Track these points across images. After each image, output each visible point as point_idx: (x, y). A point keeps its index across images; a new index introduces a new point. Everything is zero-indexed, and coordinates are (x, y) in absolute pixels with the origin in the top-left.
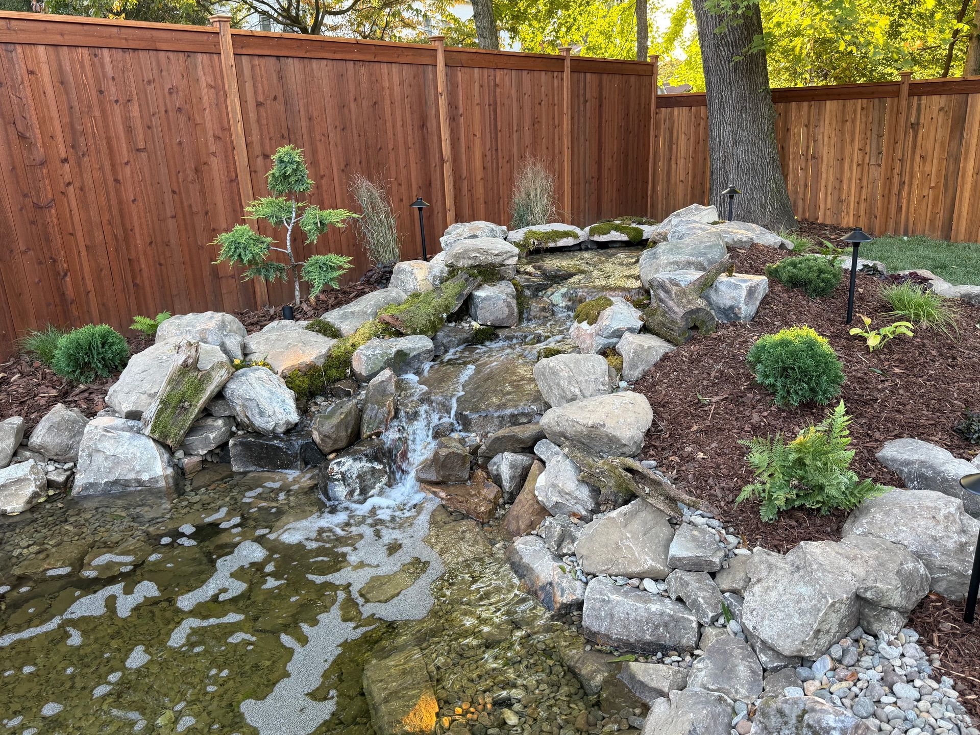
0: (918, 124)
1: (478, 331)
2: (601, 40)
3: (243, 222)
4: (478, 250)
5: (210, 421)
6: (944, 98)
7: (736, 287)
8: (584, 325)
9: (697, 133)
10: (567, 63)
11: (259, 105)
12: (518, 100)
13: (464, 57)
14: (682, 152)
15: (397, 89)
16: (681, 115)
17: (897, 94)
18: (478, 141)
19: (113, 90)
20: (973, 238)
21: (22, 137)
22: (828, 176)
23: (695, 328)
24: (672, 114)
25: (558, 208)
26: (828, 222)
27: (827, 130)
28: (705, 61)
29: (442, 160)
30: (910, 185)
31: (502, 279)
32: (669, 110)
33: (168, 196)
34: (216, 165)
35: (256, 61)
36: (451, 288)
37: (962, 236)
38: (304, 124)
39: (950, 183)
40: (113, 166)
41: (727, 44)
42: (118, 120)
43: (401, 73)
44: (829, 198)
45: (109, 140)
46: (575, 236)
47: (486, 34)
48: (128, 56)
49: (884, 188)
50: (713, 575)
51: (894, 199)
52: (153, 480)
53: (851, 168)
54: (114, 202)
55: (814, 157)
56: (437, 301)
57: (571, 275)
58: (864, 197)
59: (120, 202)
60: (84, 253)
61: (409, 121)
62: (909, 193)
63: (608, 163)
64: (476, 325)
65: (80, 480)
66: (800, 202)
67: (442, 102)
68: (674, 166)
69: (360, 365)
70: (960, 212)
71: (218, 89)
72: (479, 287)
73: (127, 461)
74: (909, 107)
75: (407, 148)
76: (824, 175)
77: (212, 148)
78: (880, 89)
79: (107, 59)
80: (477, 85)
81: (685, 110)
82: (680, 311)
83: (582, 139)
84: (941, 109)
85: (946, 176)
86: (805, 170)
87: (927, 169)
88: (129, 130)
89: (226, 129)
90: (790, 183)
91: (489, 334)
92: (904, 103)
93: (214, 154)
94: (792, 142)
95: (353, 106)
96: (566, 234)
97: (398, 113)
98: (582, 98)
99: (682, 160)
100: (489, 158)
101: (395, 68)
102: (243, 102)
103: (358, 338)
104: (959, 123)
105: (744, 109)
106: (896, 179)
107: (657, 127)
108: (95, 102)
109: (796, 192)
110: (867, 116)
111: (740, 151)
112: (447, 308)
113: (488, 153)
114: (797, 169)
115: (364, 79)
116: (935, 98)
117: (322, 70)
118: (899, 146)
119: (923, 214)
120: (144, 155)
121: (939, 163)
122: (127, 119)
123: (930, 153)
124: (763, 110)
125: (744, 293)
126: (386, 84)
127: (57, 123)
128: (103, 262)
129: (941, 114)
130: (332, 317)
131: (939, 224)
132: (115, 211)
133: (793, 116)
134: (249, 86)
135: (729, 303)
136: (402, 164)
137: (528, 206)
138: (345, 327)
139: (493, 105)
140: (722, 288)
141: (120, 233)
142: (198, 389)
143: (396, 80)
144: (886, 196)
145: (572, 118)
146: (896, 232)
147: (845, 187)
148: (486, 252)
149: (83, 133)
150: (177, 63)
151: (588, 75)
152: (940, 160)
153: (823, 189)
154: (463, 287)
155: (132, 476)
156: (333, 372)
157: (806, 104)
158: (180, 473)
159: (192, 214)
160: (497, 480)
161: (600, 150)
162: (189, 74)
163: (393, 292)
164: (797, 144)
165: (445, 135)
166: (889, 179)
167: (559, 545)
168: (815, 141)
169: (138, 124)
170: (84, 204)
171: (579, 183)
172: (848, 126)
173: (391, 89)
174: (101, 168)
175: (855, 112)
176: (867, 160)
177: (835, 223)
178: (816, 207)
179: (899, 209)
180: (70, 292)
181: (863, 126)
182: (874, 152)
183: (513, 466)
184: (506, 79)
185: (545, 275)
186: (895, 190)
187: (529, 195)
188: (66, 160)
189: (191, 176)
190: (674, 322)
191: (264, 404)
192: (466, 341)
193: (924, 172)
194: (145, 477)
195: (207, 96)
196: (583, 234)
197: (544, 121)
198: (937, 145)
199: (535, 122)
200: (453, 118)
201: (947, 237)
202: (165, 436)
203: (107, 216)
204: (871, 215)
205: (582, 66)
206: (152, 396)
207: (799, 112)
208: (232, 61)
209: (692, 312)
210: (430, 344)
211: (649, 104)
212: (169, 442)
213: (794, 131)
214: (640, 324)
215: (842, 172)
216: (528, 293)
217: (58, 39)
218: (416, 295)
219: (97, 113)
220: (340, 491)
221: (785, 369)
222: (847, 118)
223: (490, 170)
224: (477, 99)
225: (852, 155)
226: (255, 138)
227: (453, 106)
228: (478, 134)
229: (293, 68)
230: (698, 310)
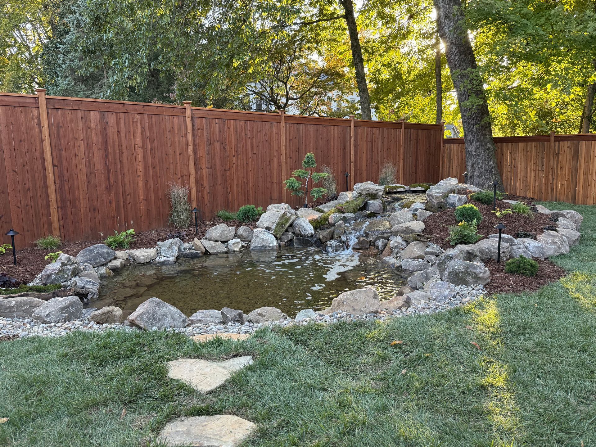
0: (559, 153)
1: (369, 214)
2: (419, 113)
3: (292, 177)
4: (369, 188)
5: (287, 233)
6: (569, 142)
7: (455, 197)
8: (406, 209)
9: (462, 155)
10: (403, 125)
11: (290, 140)
12: (382, 140)
13: (361, 123)
14: (455, 164)
15: (336, 135)
16: (455, 147)
17: (549, 140)
18: (365, 156)
19: (249, 134)
20: (585, 203)
21: (224, 148)
22: (520, 174)
23: (441, 208)
24: (450, 147)
25: (397, 179)
26: (521, 195)
27: (519, 155)
28: (464, 125)
29: (351, 162)
30: (557, 180)
31: (377, 198)
32: (449, 145)
33: (260, 169)
34: (275, 160)
35: (291, 125)
36: (360, 200)
37: (580, 202)
38: (304, 147)
39: (574, 179)
40: (246, 159)
41: (473, 119)
42: (249, 144)
43: (338, 129)
44: (522, 185)
45: (246, 150)
46: (404, 188)
47: (366, 110)
48: (255, 123)
49: (545, 181)
50: (437, 256)
51: (550, 185)
52: (273, 246)
53: (531, 172)
54: (245, 171)
55: (514, 167)
56: (355, 203)
57: (402, 199)
58: (537, 184)
59: (247, 171)
60: (235, 187)
61: (339, 147)
62: (556, 183)
63: (420, 167)
64: (368, 212)
65: (252, 245)
66: (509, 187)
67: (352, 140)
68: (451, 170)
69: (331, 220)
70: (579, 191)
71: (279, 134)
72: (369, 200)
73: (266, 240)
74: (555, 146)
75: (338, 157)
76: (519, 175)
77: (275, 154)
78: (542, 138)
79: (249, 124)
80: (365, 134)
81: (457, 145)
82: (436, 202)
83: (408, 156)
84: (568, 147)
85: (572, 176)
86: (511, 172)
87: (564, 172)
88: (252, 147)
89: (279, 148)
90: (504, 178)
91: (373, 215)
92: (552, 144)
93: (275, 156)
94: (504, 160)
95: (320, 141)
96: (401, 187)
97: (336, 144)
98: (409, 139)
99: (455, 167)
100: (369, 162)
101: (336, 128)
102: (286, 139)
103: (330, 213)
104: (576, 153)
105: (480, 145)
106: (550, 177)
107: (444, 152)
108: (244, 137)
109: (507, 182)
110: (537, 150)
111: (479, 163)
112: (359, 205)
113: (369, 160)
114: (507, 172)
115: (325, 131)
116: (566, 143)
117: (311, 128)
118: (551, 163)
119: (563, 192)
120: (255, 156)
121: (569, 170)
122: (252, 143)
123: (564, 166)
124: (489, 146)
125: (457, 199)
126: (332, 133)
127: (233, 144)
128: (240, 190)
129: (568, 149)
130: (321, 207)
131: (570, 197)
132: (245, 173)
133: (505, 149)
134: (288, 134)
135: (453, 202)
136: (336, 163)
137: (386, 178)
138: (325, 210)
139: (372, 141)
140: (451, 197)
141: (246, 181)
142: (287, 221)
143: (336, 132)
144: (546, 184)
145: (404, 147)
146: (552, 200)
147: (528, 180)
148: (372, 189)
149: (240, 147)
150: (268, 125)
151: (412, 130)
152: (569, 169)
153: (519, 181)
154: (364, 199)
155: (267, 245)
156: (323, 222)
157: (510, 144)
158: (280, 246)
159: (267, 176)
160: (378, 248)
161: (416, 161)
162: (271, 129)
163: (339, 201)
164: (507, 161)
165: (352, 152)
166: (547, 176)
167: (396, 255)
168: (514, 160)
169: (255, 145)
170: (237, 171)
171: (406, 175)
172: (529, 153)
173: (334, 135)
174: (243, 159)
175: (531, 147)
176: (537, 168)
177: (524, 196)
178: (516, 188)
179: (553, 190)
180: (230, 199)
181: (535, 154)
182: (541, 165)
183: (383, 242)
184: (377, 132)
185: (393, 198)
186: (550, 181)
187: (386, 175)
188: (234, 156)
189: (268, 163)
190: (434, 205)
191: (305, 227)
192: (365, 216)
193: (562, 174)
194: (271, 245)
195: (275, 136)
196: (407, 188)
197: (392, 148)
198: (568, 163)
199: (388, 148)
200: (356, 146)
201: (574, 203)
202: (277, 235)
203: (243, 175)
204: (540, 192)
205: (410, 126)
206: (274, 223)
207: (507, 148)
208: (284, 125)
209: (440, 203)
210: (354, 216)
211: (440, 143)
212: (278, 236)
213: (505, 156)
214: (424, 208)
215: (527, 173)
216: (386, 204)
217: (236, 118)
218: (348, 202)
219: (244, 141)
220: (330, 250)
221: (464, 214)
222: (528, 150)
223: (369, 167)
224: (365, 139)
225: (531, 166)
226: (288, 151)
227: (356, 141)
228: (365, 152)
229: (302, 127)
230: (442, 202)
